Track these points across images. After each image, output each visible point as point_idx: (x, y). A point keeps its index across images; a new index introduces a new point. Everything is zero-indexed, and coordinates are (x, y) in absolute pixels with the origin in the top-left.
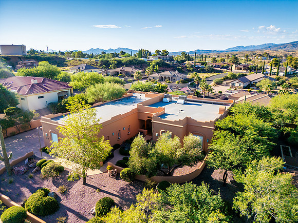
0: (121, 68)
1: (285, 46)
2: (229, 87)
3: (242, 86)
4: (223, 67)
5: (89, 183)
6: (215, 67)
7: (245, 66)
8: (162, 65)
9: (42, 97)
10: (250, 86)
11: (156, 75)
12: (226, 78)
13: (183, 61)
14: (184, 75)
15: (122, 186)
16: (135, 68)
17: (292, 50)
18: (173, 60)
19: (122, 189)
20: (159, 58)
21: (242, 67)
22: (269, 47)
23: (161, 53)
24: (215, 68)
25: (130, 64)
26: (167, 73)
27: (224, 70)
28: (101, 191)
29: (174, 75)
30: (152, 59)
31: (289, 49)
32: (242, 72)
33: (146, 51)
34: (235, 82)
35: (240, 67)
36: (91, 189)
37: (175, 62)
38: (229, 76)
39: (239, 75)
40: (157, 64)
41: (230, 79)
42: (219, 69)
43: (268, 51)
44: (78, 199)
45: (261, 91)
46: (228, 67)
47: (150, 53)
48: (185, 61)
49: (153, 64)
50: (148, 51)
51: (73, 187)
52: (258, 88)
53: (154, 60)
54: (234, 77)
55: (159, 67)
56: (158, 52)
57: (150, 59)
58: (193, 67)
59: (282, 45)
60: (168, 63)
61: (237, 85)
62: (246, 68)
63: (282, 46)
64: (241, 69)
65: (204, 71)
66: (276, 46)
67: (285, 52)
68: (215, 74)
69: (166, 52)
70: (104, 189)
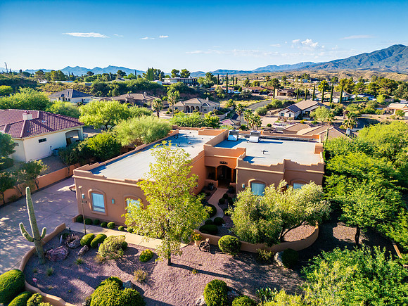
0: (127, 95)
1: (325, 65)
2: (277, 119)
3: (292, 116)
4: (262, 93)
5: (176, 263)
6: (253, 92)
7: (289, 91)
8: (184, 90)
9: (45, 140)
10: (302, 116)
11: (180, 104)
12: (270, 107)
13: (210, 85)
14: (217, 104)
15: (225, 262)
16: (147, 95)
17: (333, 71)
18: (198, 84)
19: (227, 266)
20: (178, 80)
21: (286, 92)
22: (308, 67)
23: (179, 74)
24: (254, 94)
25: (138, 88)
26: (195, 101)
27: (265, 96)
28: (199, 272)
29: (205, 104)
30: (169, 81)
31: (330, 69)
32: (287, 98)
33: (156, 70)
34: (284, 111)
35: (283, 92)
36: (183, 271)
37: (201, 86)
38: (273, 103)
39: (285, 103)
40: (177, 88)
41: (275, 108)
42: (258, 95)
43: (307, 72)
44: (170, 287)
45: (317, 123)
46: (268, 92)
47: (163, 73)
48: (212, 85)
49: (172, 88)
50: (159, 71)
51: (155, 271)
52: (311, 119)
53: (172, 83)
54: (280, 106)
55: (180, 93)
56: (175, 72)
57: (165, 82)
58: (224, 93)
59: (322, 64)
60: (192, 87)
61: (286, 115)
62: (292, 93)
63: (322, 66)
64: (284, 94)
65: (239, 98)
66: (315, 65)
67: (326, 73)
68: (254, 102)
69: (187, 72)
70: (201, 268)
